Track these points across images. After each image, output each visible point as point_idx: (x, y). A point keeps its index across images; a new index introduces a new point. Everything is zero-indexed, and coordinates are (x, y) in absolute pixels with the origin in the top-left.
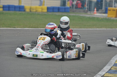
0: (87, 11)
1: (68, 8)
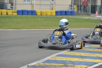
1: (74, 12)
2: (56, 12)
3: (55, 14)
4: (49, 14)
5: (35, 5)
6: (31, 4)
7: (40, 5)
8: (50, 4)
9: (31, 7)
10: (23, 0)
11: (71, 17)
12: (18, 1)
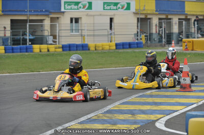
0: (165, 45)
1: (141, 43)
2: (117, 45)
3: (114, 47)
4: (107, 47)
5: (86, 37)
6: (82, 35)
7: (94, 35)
8: (107, 33)
9: (81, 40)
10: (70, 31)
11: (137, 50)
12: (62, 31)
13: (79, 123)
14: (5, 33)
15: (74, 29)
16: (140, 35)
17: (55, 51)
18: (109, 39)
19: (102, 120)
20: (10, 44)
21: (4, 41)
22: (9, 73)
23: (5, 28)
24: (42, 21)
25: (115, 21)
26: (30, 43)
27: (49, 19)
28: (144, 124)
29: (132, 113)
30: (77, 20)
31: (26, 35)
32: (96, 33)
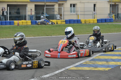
1: (112, 19)
2: (98, 20)
3: (96, 22)
4: (92, 22)
5: (79, 15)
6: (77, 14)
7: (84, 15)
8: (92, 13)
9: (76, 17)
10: (70, 12)
11: (110, 23)
12: (65, 12)
13: (75, 66)
14: (31, 13)
15: (72, 10)
16: (112, 15)
17: (61, 24)
18: (93, 17)
19: (89, 65)
20: (34, 19)
21: (31, 17)
22: (34, 36)
23: (31, 10)
24: (53, 6)
25: (97, 6)
26: (46, 19)
27: (58, 4)
28: (114, 67)
29: (107, 60)
30: (74, 5)
31: (44, 14)
32: (86, 13)
